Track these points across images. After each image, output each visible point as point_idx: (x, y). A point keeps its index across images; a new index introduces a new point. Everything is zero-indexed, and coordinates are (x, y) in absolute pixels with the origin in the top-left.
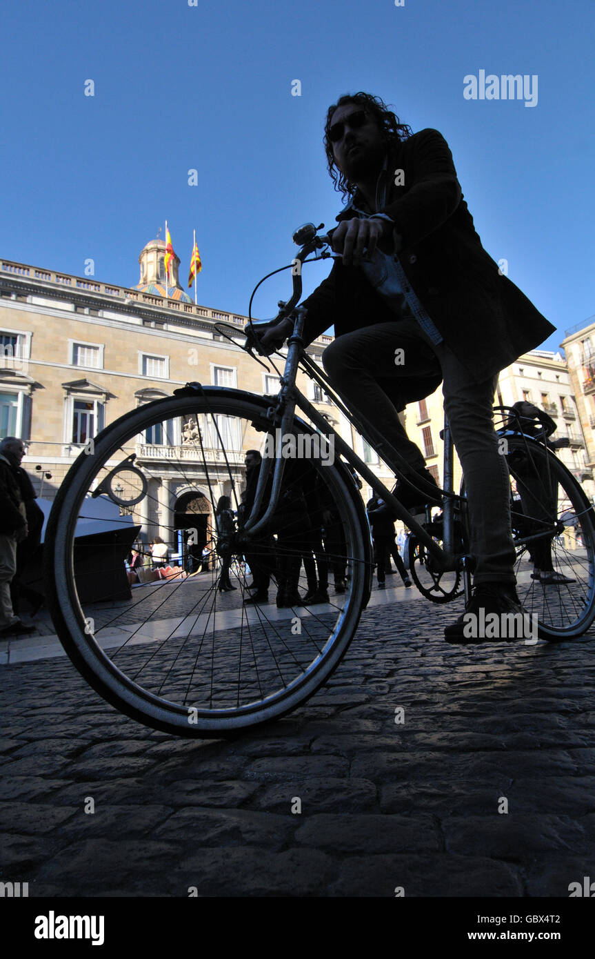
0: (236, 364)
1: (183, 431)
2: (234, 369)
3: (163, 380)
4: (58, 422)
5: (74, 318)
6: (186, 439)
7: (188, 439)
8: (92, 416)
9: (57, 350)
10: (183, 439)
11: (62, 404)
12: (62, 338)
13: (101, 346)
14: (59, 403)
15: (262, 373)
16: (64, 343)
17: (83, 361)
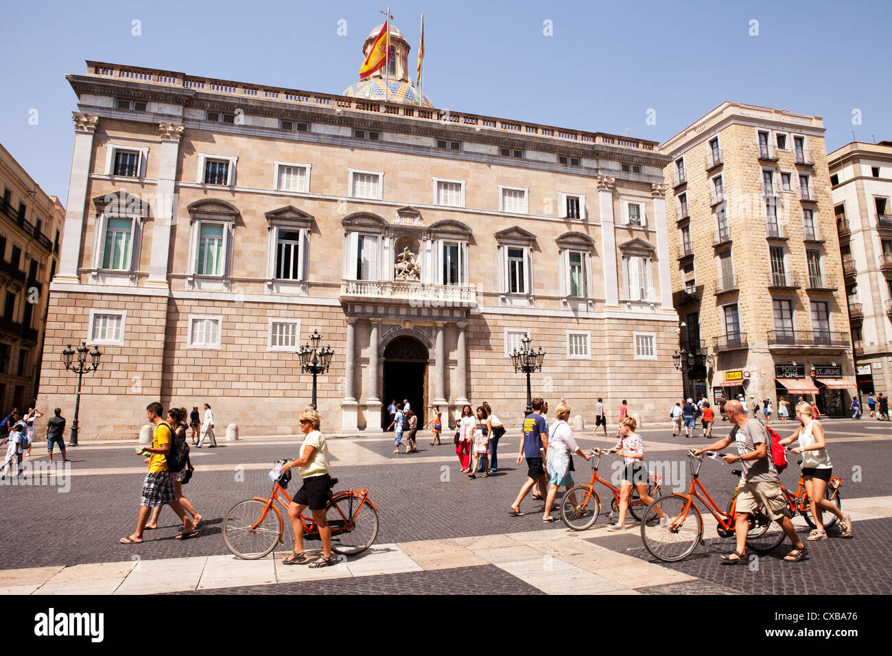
0: (466, 176)
1: (397, 262)
2: (463, 182)
3: (375, 202)
4: (262, 255)
5: (281, 136)
6: (400, 271)
7: (402, 272)
8: (296, 248)
9: (262, 174)
10: (397, 272)
11: (265, 235)
12: (268, 161)
13: (308, 166)
14: (263, 234)
15: (499, 186)
16: (270, 166)
17: (288, 186)
